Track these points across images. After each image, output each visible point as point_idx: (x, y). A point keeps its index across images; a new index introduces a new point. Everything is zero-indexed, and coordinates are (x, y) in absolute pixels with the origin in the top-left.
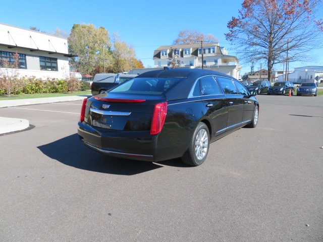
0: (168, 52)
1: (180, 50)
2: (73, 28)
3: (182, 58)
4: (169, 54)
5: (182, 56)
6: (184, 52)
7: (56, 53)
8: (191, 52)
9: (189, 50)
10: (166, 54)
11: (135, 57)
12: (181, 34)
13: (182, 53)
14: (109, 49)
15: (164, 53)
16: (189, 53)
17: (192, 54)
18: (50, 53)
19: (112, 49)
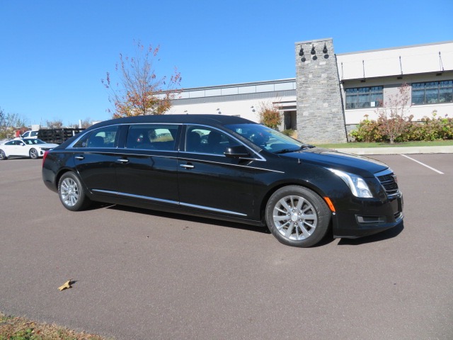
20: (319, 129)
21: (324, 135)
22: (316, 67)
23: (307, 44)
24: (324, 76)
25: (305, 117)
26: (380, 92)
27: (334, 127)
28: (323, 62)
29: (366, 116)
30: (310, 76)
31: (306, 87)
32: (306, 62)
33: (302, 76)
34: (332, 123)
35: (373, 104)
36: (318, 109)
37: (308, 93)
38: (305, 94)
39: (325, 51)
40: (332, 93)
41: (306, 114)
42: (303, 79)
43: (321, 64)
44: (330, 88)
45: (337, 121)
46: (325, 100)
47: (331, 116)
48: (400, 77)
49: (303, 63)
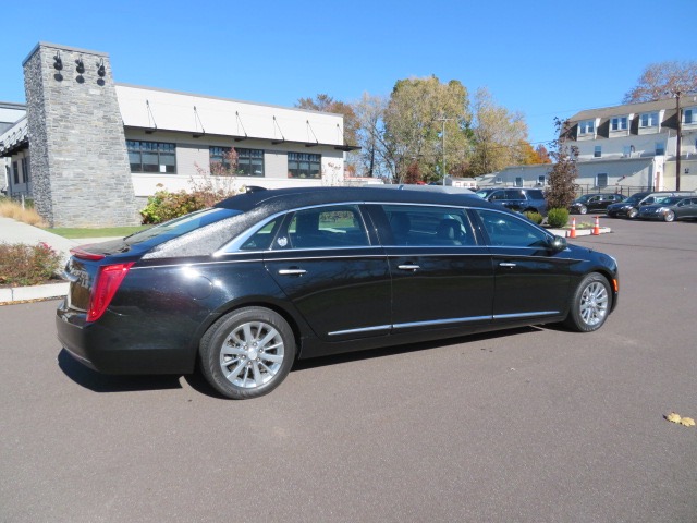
0: (597, 123)
1: (631, 117)
2: (395, 89)
3: (635, 137)
4: (599, 129)
5: (634, 130)
6: (641, 121)
7: (317, 144)
8: (661, 120)
9: (655, 116)
10: (591, 130)
11: (527, 140)
12: (648, 76)
13: (635, 124)
14: (467, 126)
15: (587, 127)
16: (655, 124)
17: (663, 125)
18: (308, 145)
19: (474, 124)
20: (92, 203)
21: (103, 213)
22: (83, 95)
23: (64, 50)
24: (99, 113)
25: (66, 179)
26: (172, 151)
27: (119, 200)
28: (96, 91)
29: (160, 185)
30: (74, 109)
31: (66, 127)
32: (64, 83)
33: (59, 107)
34: (116, 194)
35: (163, 168)
36: (92, 168)
37: (71, 139)
38: (66, 139)
39: (101, 72)
40: (113, 144)
41: (68, 173)
42: (62, 112)
43: (92, 92)
44: (109, 136)
45: (124, 190)
46: (101, 155)
47: (113, 181)
48: (196, 135)
49: (57, 83)
